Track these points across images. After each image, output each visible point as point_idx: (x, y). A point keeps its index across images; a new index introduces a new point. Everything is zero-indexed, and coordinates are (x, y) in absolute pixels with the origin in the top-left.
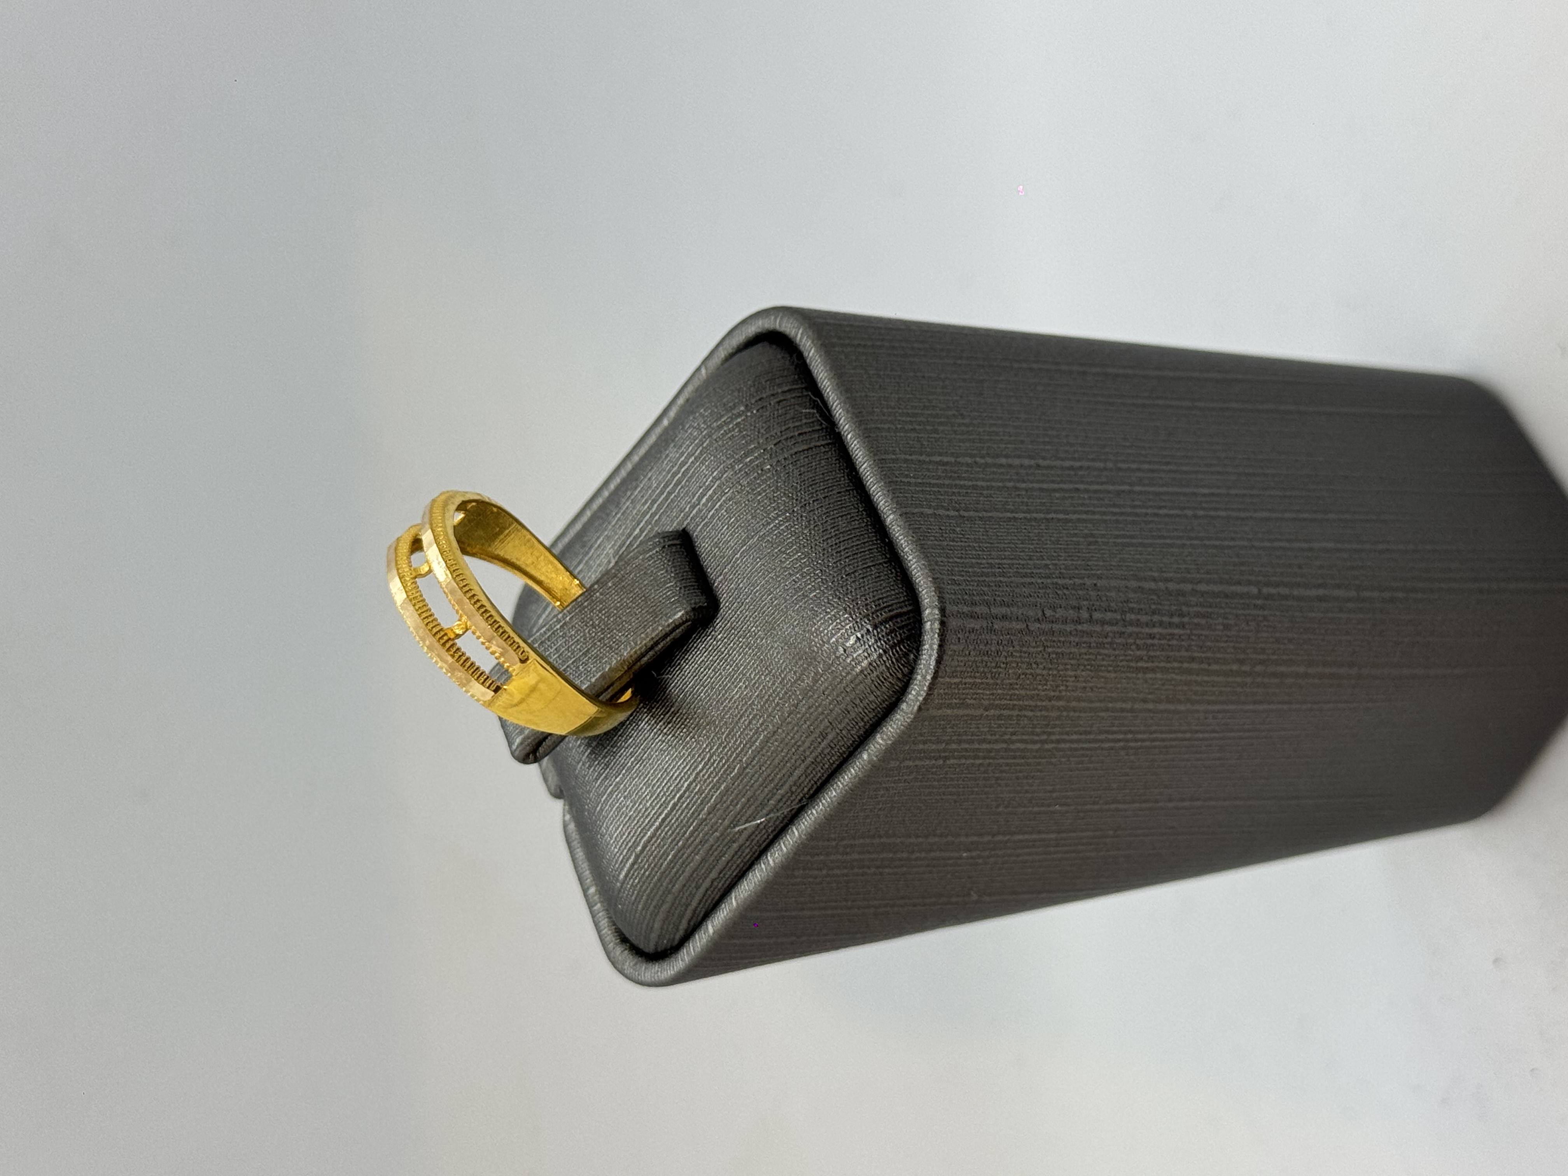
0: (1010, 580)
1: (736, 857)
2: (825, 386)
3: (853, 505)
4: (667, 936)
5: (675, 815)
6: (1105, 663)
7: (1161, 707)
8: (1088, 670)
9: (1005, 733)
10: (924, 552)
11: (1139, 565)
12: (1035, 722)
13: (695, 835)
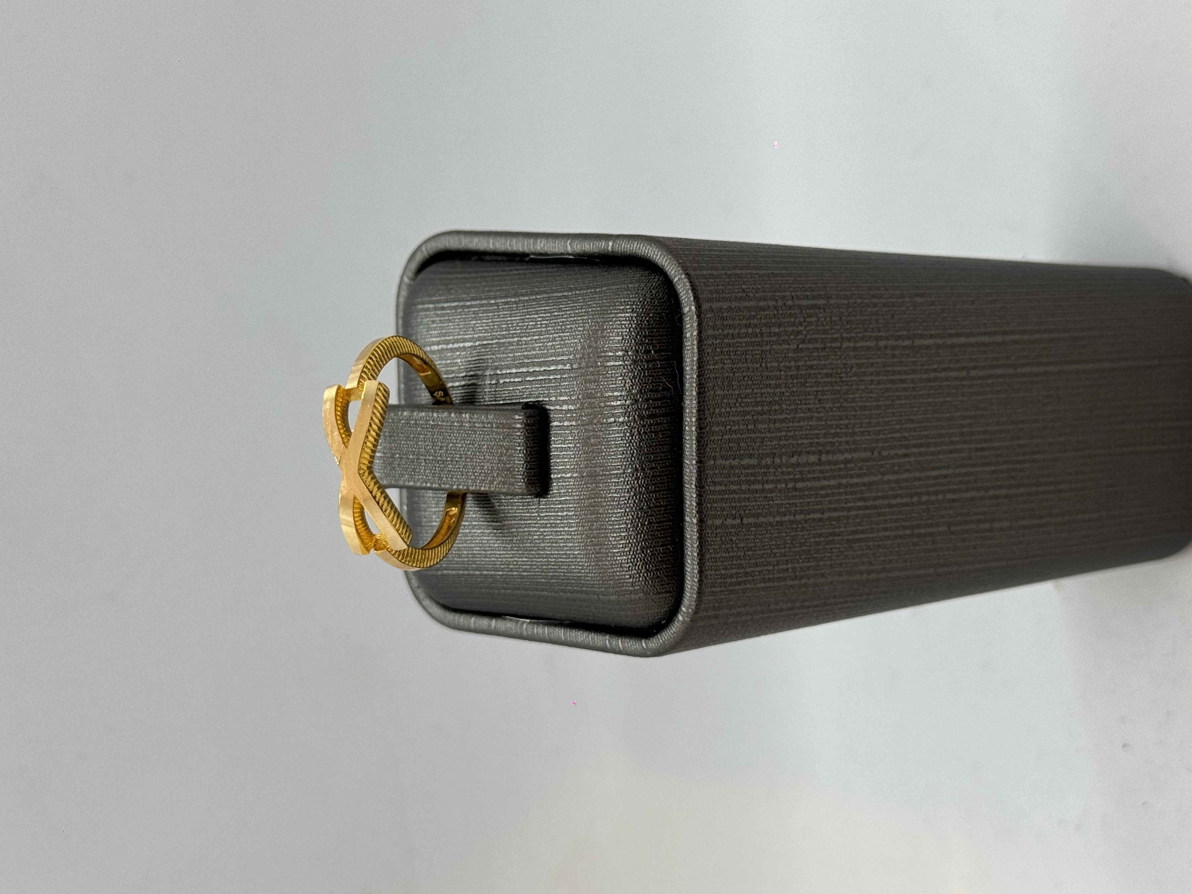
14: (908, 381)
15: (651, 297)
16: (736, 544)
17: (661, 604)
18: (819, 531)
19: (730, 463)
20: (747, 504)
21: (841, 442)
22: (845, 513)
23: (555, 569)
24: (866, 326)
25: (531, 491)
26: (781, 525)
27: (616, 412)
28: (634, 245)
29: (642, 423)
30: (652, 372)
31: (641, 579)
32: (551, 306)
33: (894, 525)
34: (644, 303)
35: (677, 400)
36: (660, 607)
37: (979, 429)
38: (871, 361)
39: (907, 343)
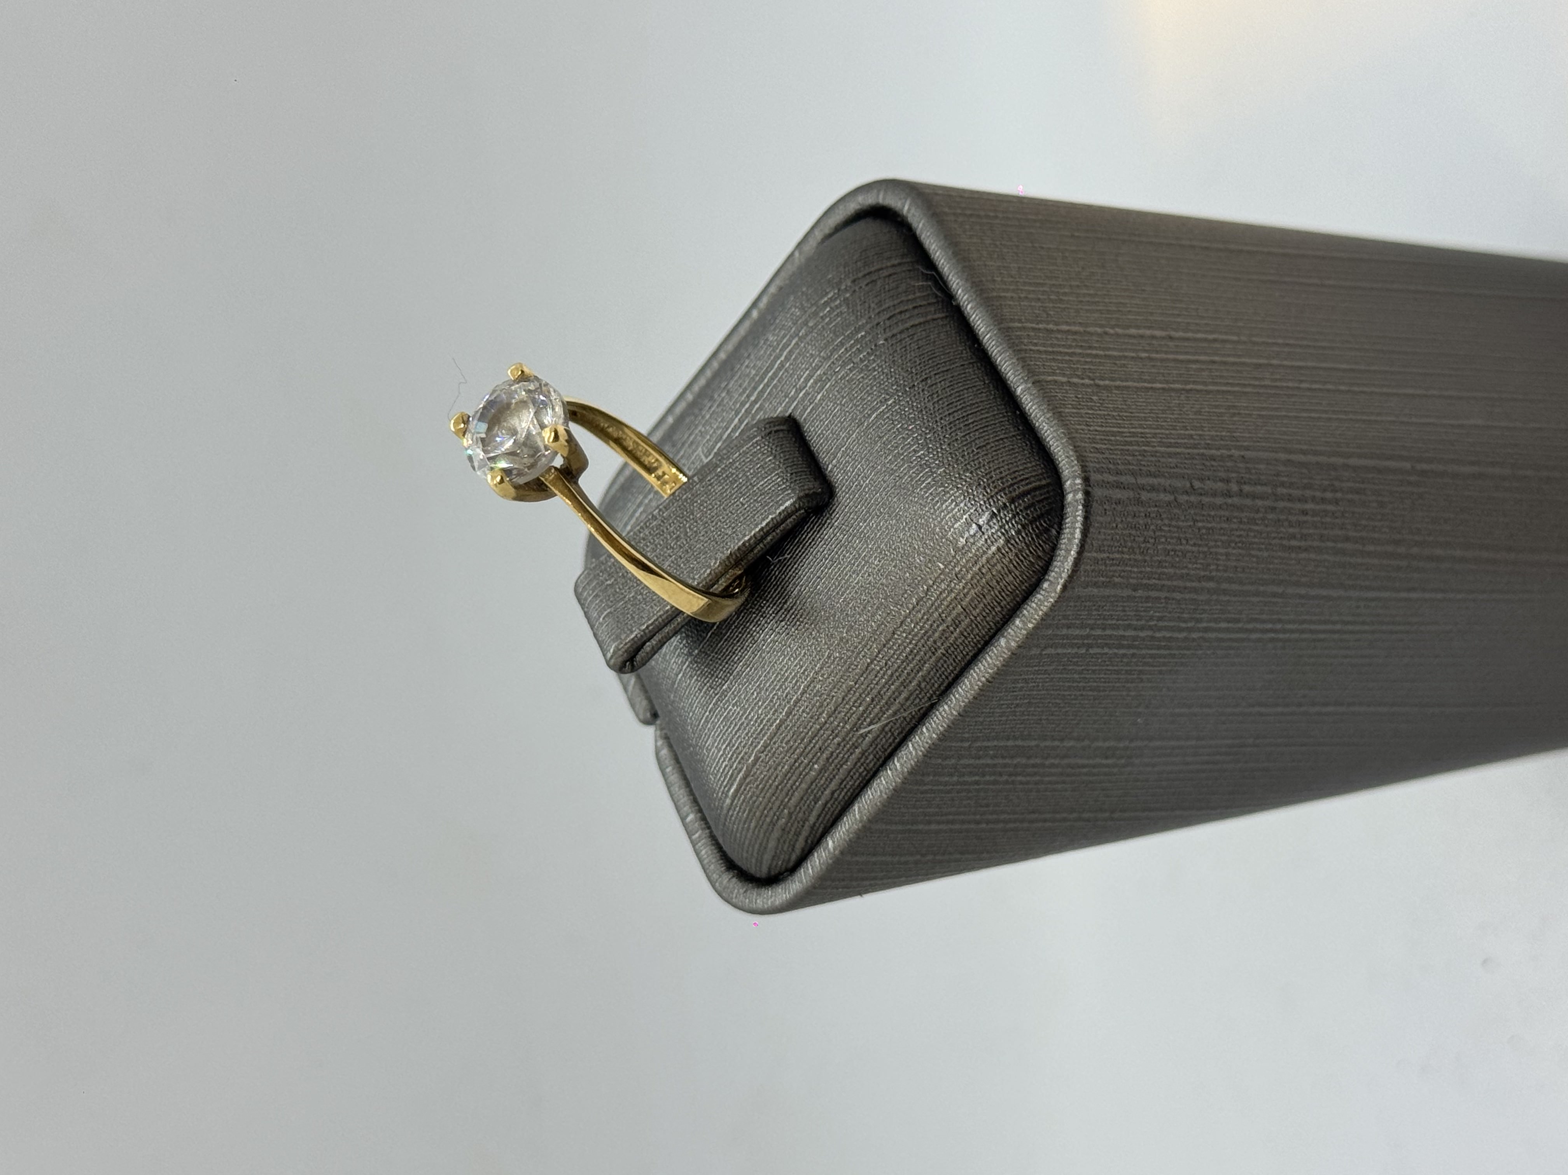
0: (1154, 449)
1: (859, 764)
2: (939, 256)
3: (978, 378)
4: (782, 857)
5: (791, 721)
6: (1256, 540)
7: (1313, 592)
8: (1239, 548)
9: (1151, 618)
10: (1062, 420)
11: (1285, 437)
12: (1183, 606)
13: (814, 741)
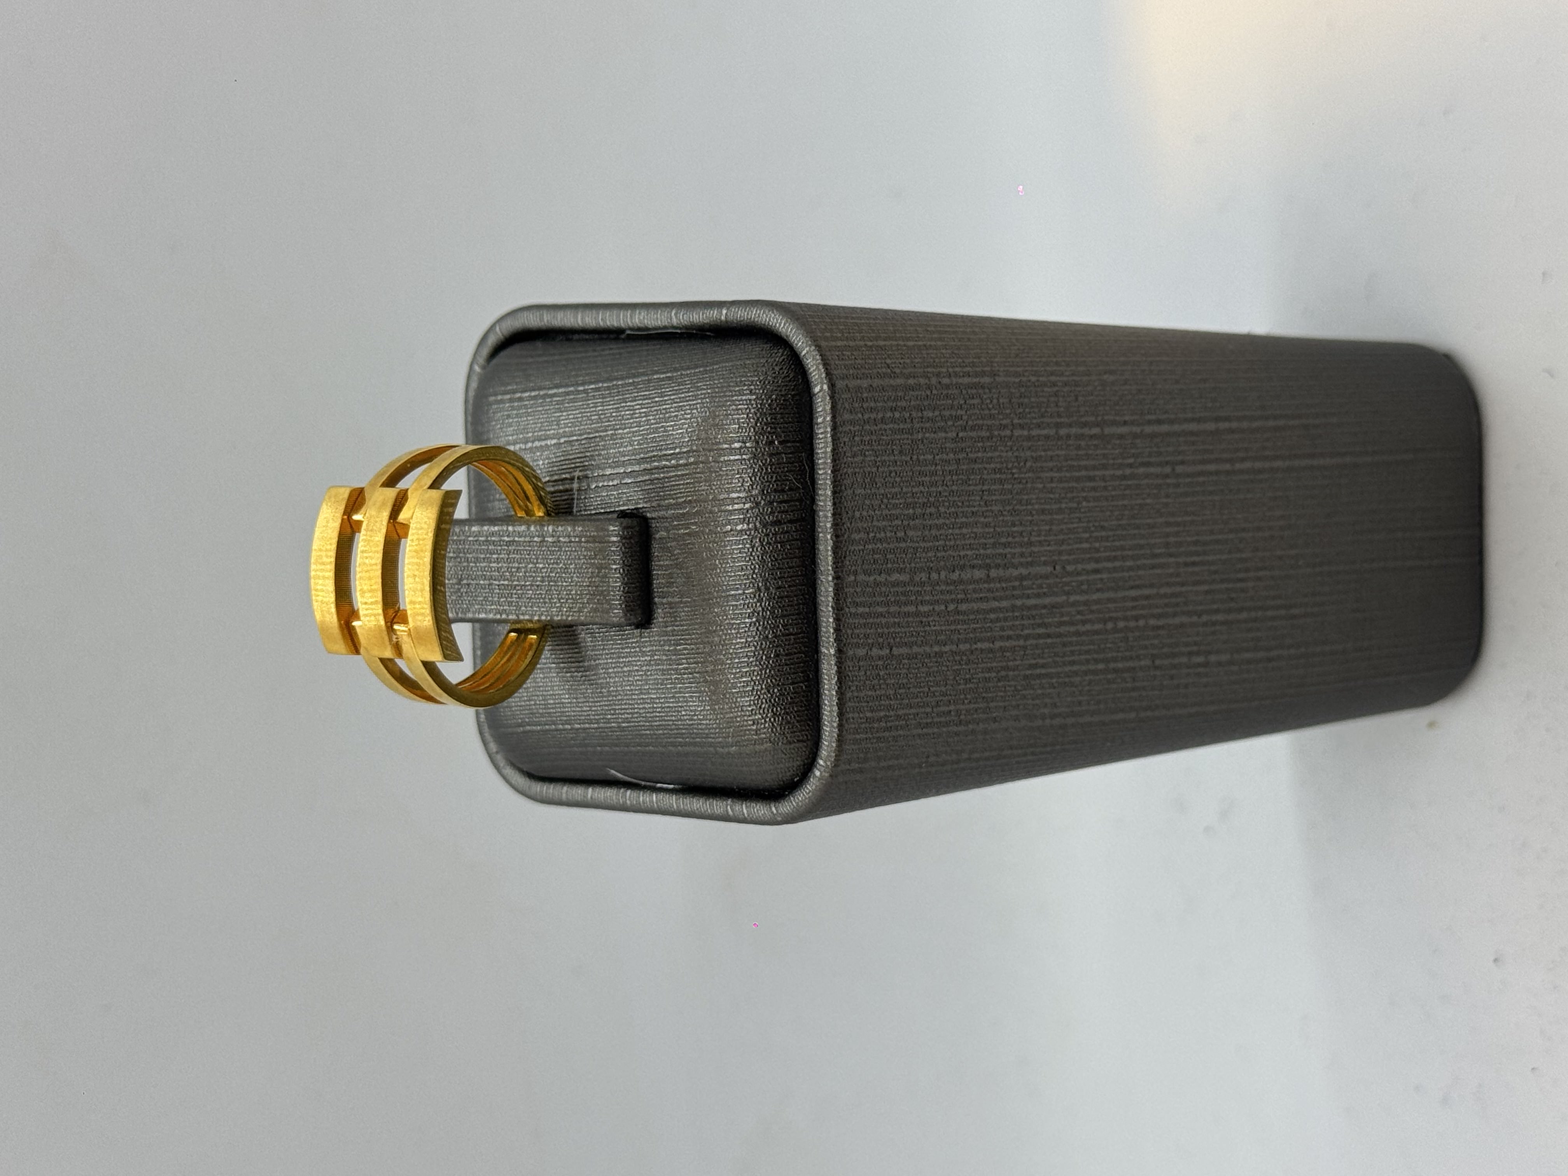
14: (1097, 478)
15: (774, 375)
16: (885, 680)
17: (792, 756)
18: (989, 665)
19: (875, 579)
20: (897, 631)
21: (1015, 554)
22: (1021, 643)
23: (662, 716)
24: (1043, 410)
25: (630, 619)
26: (941, 657)
27: (733, 517)
28: (752, 312)
29: (764, 531)
30: (775, 469)
31: (767, 725)
32: (652, 390)
33: (1083, 657)
34: (764, 383)
35: (808, 502)
36: (791, 760)
37: (1189, 539)
38: (1050, 453)
39: (1096, 431)
